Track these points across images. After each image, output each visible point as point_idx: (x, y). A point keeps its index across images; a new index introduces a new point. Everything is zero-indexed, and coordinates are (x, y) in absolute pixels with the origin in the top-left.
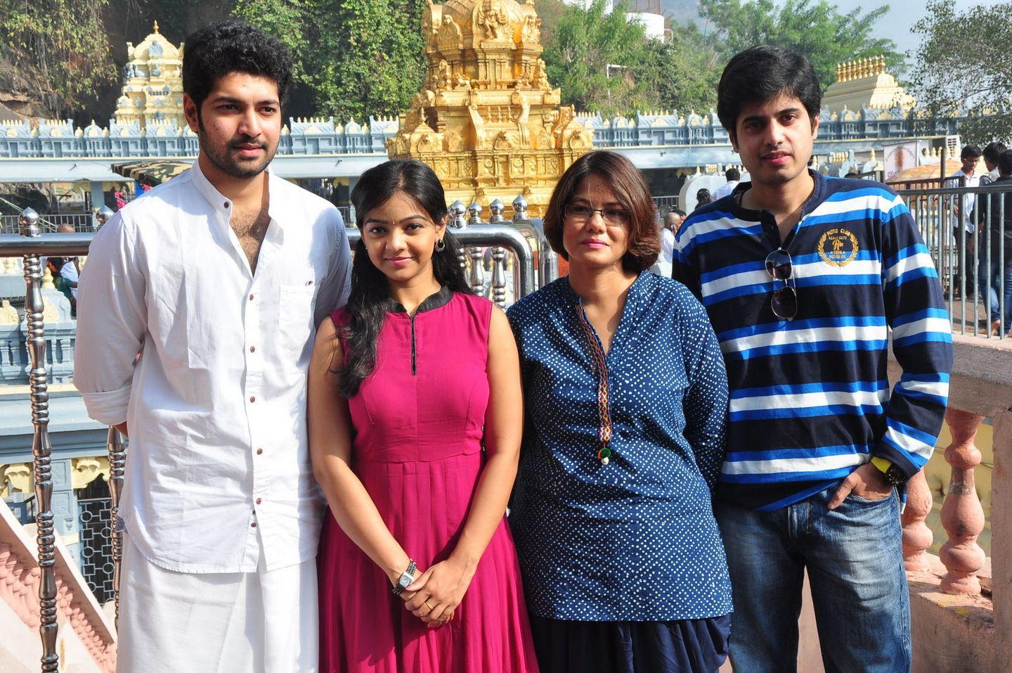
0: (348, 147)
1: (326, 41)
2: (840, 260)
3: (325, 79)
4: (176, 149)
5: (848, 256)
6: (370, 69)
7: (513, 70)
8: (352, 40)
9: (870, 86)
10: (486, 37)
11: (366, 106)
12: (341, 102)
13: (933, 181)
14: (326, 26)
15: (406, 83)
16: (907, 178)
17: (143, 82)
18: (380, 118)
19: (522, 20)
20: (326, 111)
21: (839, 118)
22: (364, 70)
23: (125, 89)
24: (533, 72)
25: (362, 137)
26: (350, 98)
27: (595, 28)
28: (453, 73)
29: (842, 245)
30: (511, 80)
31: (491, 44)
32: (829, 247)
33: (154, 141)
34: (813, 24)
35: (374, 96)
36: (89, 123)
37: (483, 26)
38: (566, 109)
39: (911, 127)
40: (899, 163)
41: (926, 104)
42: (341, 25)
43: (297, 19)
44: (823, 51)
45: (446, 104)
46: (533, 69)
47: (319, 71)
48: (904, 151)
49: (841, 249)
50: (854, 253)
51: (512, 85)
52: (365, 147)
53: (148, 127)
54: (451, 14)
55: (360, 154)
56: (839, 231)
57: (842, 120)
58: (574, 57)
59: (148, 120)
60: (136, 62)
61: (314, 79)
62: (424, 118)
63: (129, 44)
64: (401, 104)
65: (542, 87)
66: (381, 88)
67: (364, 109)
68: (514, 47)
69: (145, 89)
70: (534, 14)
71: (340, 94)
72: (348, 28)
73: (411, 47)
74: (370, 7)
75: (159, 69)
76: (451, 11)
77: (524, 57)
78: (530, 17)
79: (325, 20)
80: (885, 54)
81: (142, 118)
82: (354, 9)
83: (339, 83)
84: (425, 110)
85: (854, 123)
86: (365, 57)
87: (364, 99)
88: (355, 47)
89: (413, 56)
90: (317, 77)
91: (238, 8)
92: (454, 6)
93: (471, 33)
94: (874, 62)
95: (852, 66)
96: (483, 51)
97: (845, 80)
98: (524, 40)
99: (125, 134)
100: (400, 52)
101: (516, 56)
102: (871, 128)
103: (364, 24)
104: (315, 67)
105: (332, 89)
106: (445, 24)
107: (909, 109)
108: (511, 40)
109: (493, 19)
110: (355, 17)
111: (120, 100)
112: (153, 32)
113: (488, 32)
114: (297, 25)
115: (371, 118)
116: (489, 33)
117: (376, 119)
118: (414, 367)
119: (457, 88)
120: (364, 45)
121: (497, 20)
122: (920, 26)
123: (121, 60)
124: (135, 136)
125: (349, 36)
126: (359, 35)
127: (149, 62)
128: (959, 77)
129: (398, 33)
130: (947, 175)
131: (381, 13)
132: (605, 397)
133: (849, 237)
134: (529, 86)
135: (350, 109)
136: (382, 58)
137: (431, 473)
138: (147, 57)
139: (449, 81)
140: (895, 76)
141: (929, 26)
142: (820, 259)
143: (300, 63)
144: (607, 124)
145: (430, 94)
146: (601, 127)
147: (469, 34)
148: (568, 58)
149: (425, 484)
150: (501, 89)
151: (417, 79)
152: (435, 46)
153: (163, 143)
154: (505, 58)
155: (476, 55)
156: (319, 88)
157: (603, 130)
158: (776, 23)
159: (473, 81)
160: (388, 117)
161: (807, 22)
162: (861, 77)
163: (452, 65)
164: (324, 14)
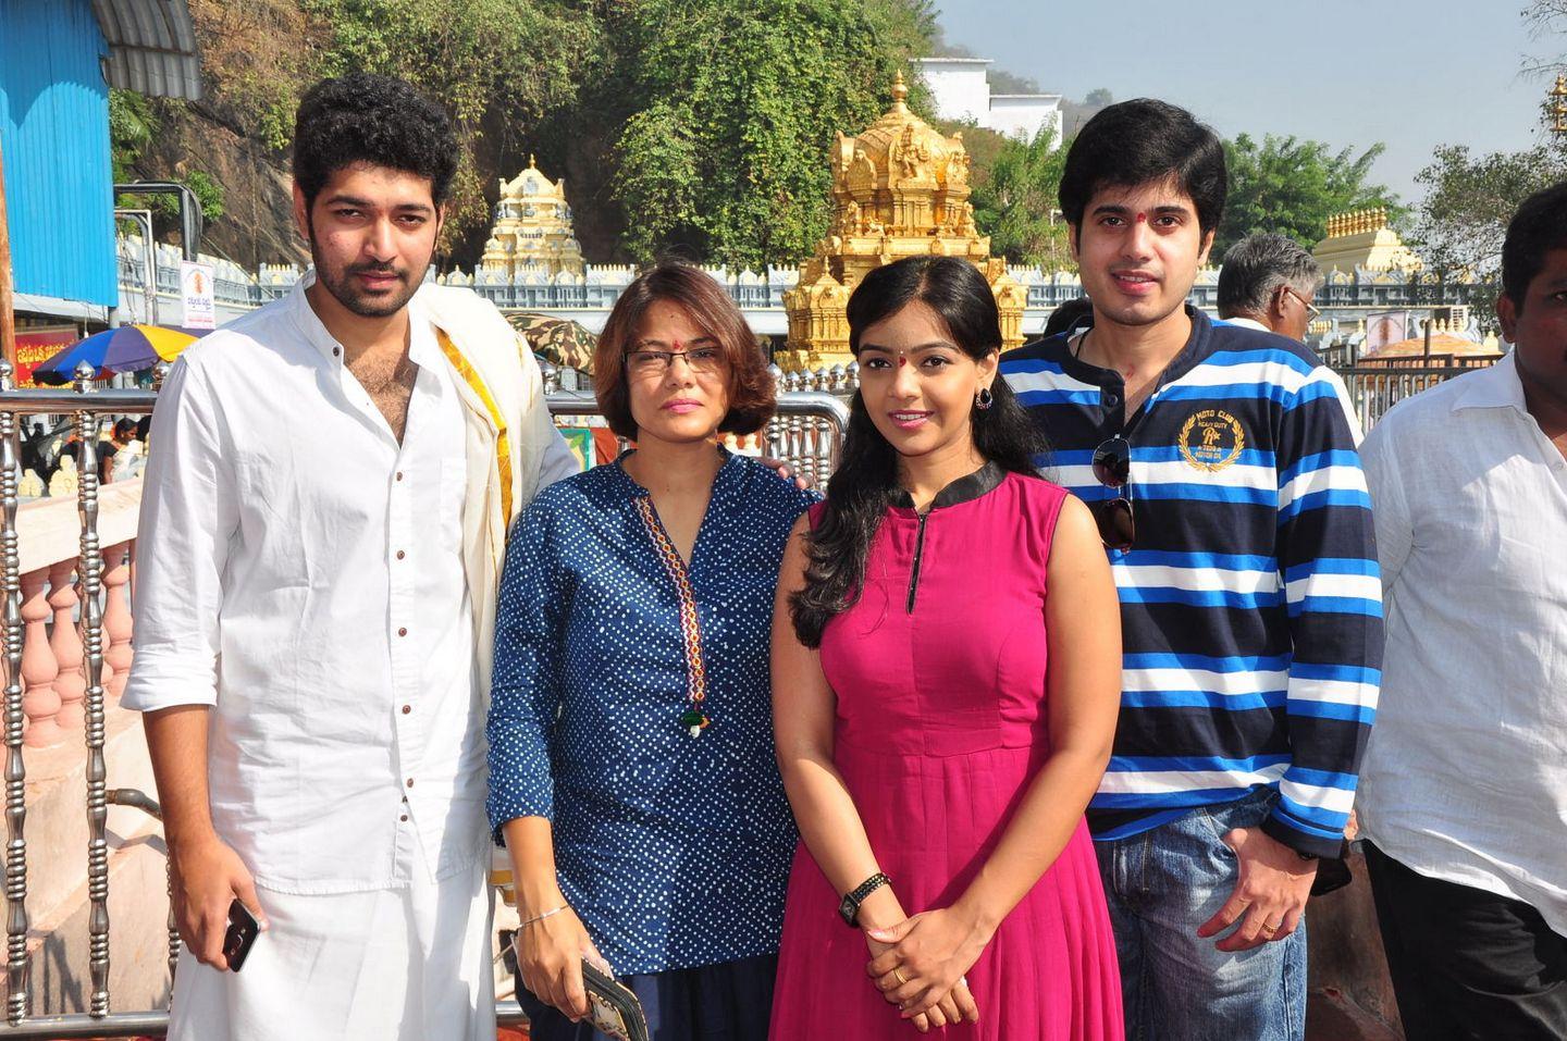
0: (742, 299)
1: (722, 178)
2: (1211, 461)
3: (720, 221)
4: (547, 299)
5: (1224, 456)
6: (772, 210)
7: (934, 216)
8: (751, 177)
9: (1366, 244)
10: (905, 175)
11: (765, 253)
12: (737, 248)
13: (1418, 358)
14: (723, 161)
15: (813, 227)
16: (1392, 354)
17: (514, 223)
18: (780, 267)
19: (947, 156)
20: (718, 259)
21: (1327, 281)
22: (764, 212)
23: (495, 231)
24: (958, 216)
25: (758, 288)
26: (748, 243)
27: (1038, 167)
28: (864, 216)
29: (1217, 436)
30: (932, 226)
31: (910, 183)
32: (1196, 439)
33: (522, 290)
34: (1300, 168)
35: (774, 241)
36: (454, 270)
37: (901, 163)
38: (996, 260)
39: (1413, 292)
40: (1385, 336)
41: (1431, 267)
42: (739, 159)
43: (689, 152)
44: (1313, 200)
45: (854, 252)
46: (958, 213)
47: (713, 211)
48: (1390, 322)
49: (1216, 443)
50: (1237, 451)
51: (933, 232)
52: (762, 300)
53: (517, 274)
54: (864, 148)
55: (755, 308)
56: (1216, 414)
57: (1331, 283)
58: (1012, 201)
59: (517, 266)
60: (507, 201)
61: (707, 221)
62: (828, 269)
63: (502, 180)
64: (805, 252)
65: (967, 235)
66: (783, 233)
67: (761, 257)
68: (936, 188)
69: (516, 230)
70: (962, 150)
71: (736, 238)
72: (748, 163)
73: (820, 185)
74: (774, 138)
75: (533, 209)
76: (864, 145)
77: (948, 200)
78: (957, 154)
79: (722, 153)
80: (1388, 207)
81: (512, 264)
82: (755, 142)
83: (735, 226)
84: (830, 259)
85: (1345, 286)
86: (766, 196)
87: (763, 245)
88: (755, 185)
89: (823, 196)
90: (710, 218)
91: (624, 139)
92: (868, 140)
93: (887, 170)
94: (1372, 215)
95: (1347, 219)
96: (900, 192)
97: (1337, 235)
98: (948, 180)
99: (491, 282)
100: (807, 191)
101: (938, 198)
102: (1366, 294)
103: (766, 158)
104: (708, 208)
105: (727, 233)
106: (856, 160)
107: (1411, 272)
108: (934, 180)
109: (914, 155)
110: (756, 150)
111: (489, 243)
112: (528, 166)
113: (907, 169)
114: (690, 159)
115: (770, 266)
116: (908, 171)
117: (775, 268)
118: (911, 604)
119: (868, 234)
120: (766, 183)
121: (918, 157)
122: (1426, 175)
123: (493, 197)
124: (502, 284)
125: (749, 172)
126: (761, 171)
127: (522, 201)
128: (1472, 236)
129: (806, 170)
130: (1432, 352)
131: (787, 146)
132: (694, 632)
133: (1231, 426)
134: (953, 234)
135: (747, 256)
136: (786, 197)
137: (946, 776)
138: (520, 195)
139: (859, 226)
140: (1398, 233)
141: (1436, 175)
142: (1180, 457)
143: (692, 203)
144: (1047, 281)
145: (837, 241)
146: (1040, 283)
147: (883, 172)
148: (1005, 200)
149: (936, 793)
150: (920, 237)
151: (826, 223)
152: (844, 185)
153: (532, 292)
154: (926, 200)
155: (892, 197)
156: (712, 232)
157: (1042, 287)
158: (1256, 167)
159: (887, 226)
160: (790, 265)
161: (1292, 166)
162: (1356, 232)
163: (864, 208)
164: (721, 146)
